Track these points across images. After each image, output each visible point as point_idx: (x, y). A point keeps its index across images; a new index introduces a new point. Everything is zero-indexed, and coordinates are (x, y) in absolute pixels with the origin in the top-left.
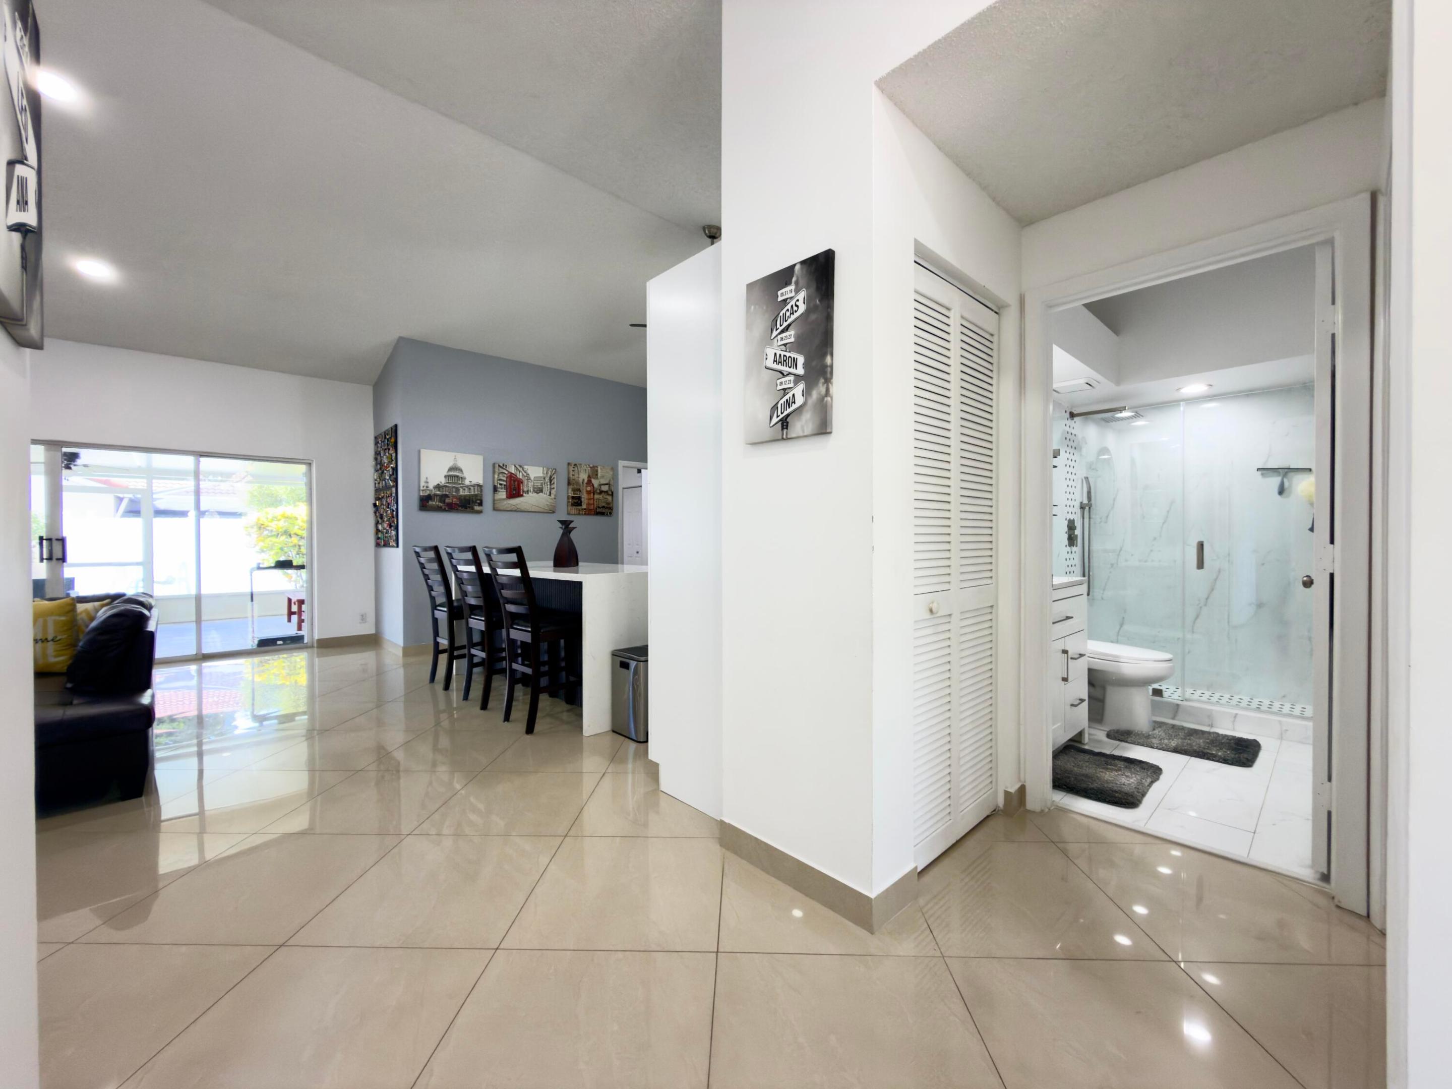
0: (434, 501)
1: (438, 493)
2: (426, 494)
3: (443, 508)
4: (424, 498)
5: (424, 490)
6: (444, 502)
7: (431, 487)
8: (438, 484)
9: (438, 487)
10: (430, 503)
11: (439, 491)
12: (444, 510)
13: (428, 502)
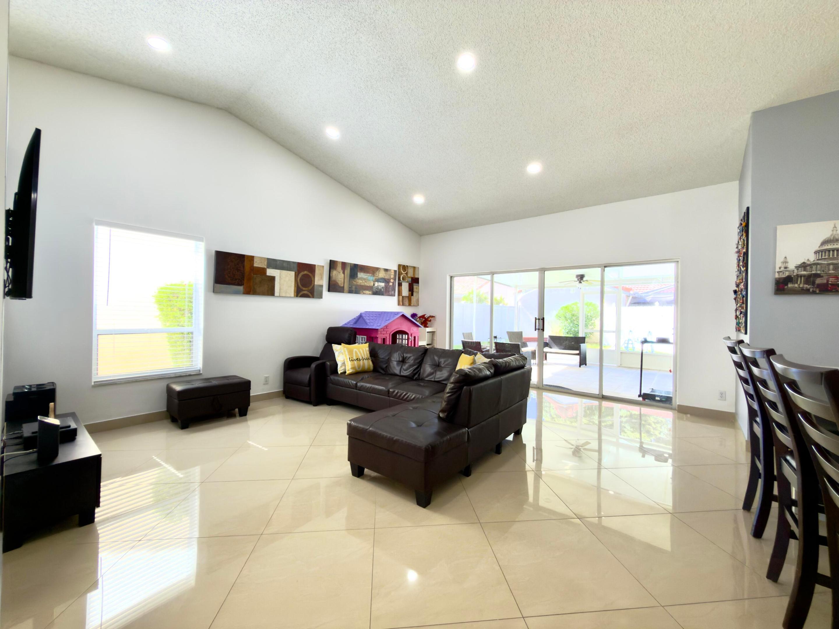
0: (797, 283)
1: (805, 273)
2: (784, 276)
3: (811, 290)
4: (781, 281)
5: (781, 272)
6: (813, 283)
7: (792, 266)
8: (804, 263)
9: (804, 266)
10: (790, 285)
11: (805, 270)
12: (814, 293)
13: (787, 285)
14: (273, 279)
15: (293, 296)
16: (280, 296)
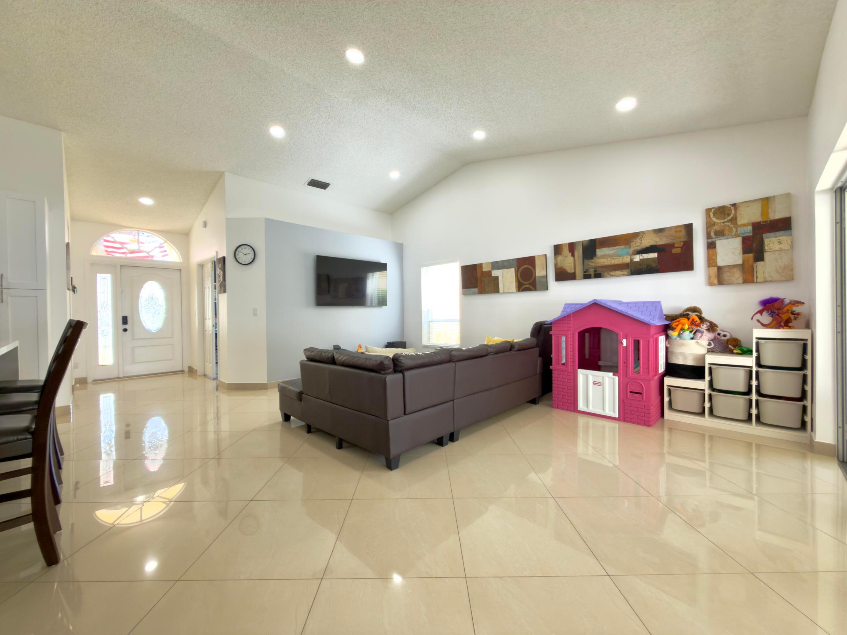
14: (497, 278)
15: (515, 291)
16: (504, 293)
